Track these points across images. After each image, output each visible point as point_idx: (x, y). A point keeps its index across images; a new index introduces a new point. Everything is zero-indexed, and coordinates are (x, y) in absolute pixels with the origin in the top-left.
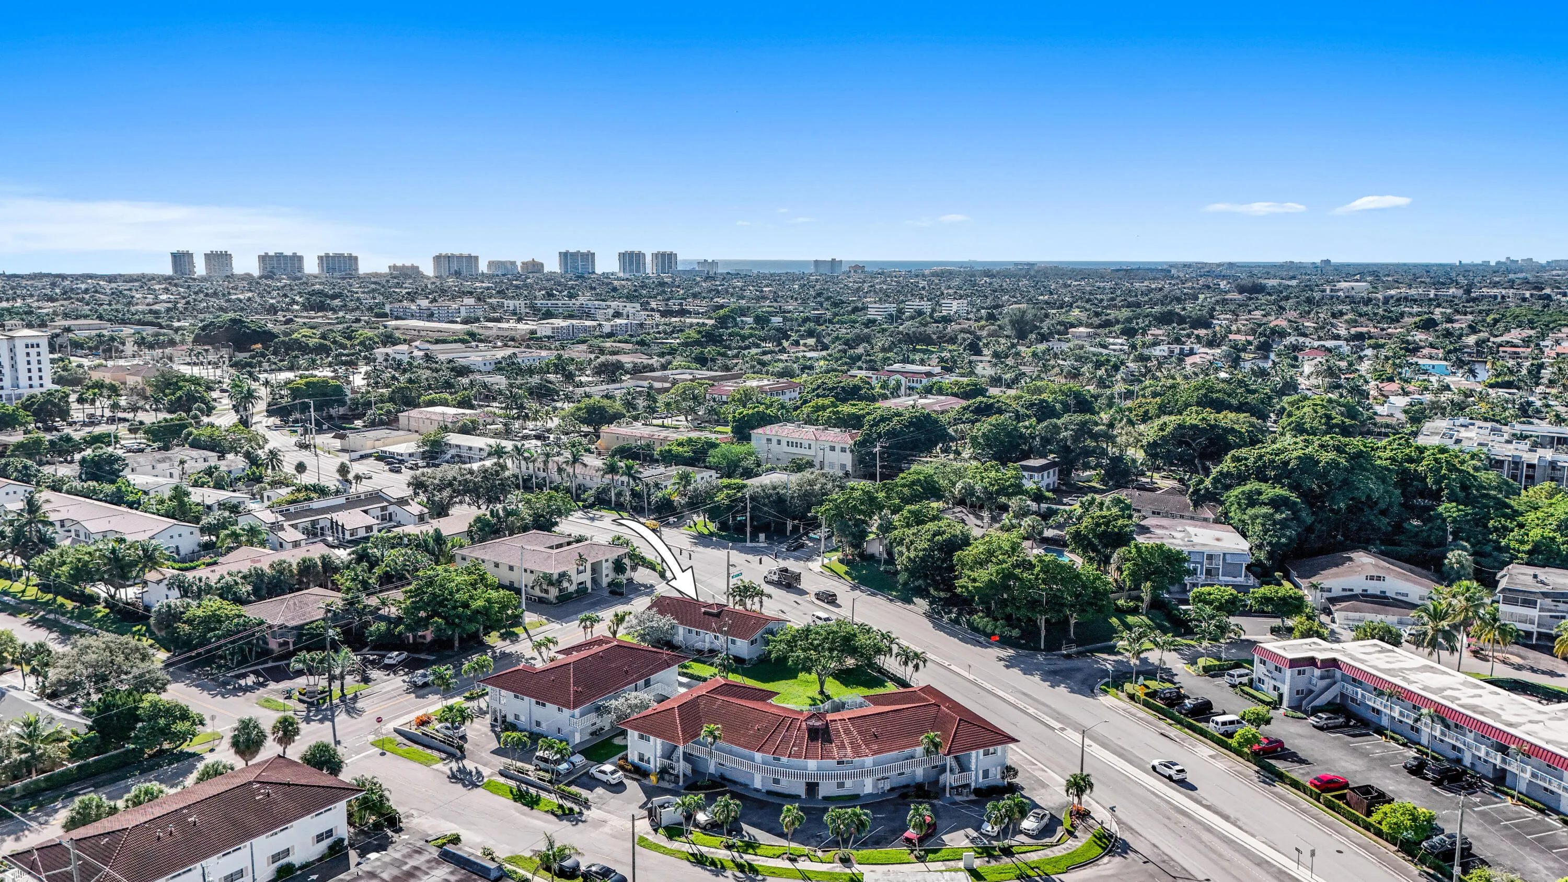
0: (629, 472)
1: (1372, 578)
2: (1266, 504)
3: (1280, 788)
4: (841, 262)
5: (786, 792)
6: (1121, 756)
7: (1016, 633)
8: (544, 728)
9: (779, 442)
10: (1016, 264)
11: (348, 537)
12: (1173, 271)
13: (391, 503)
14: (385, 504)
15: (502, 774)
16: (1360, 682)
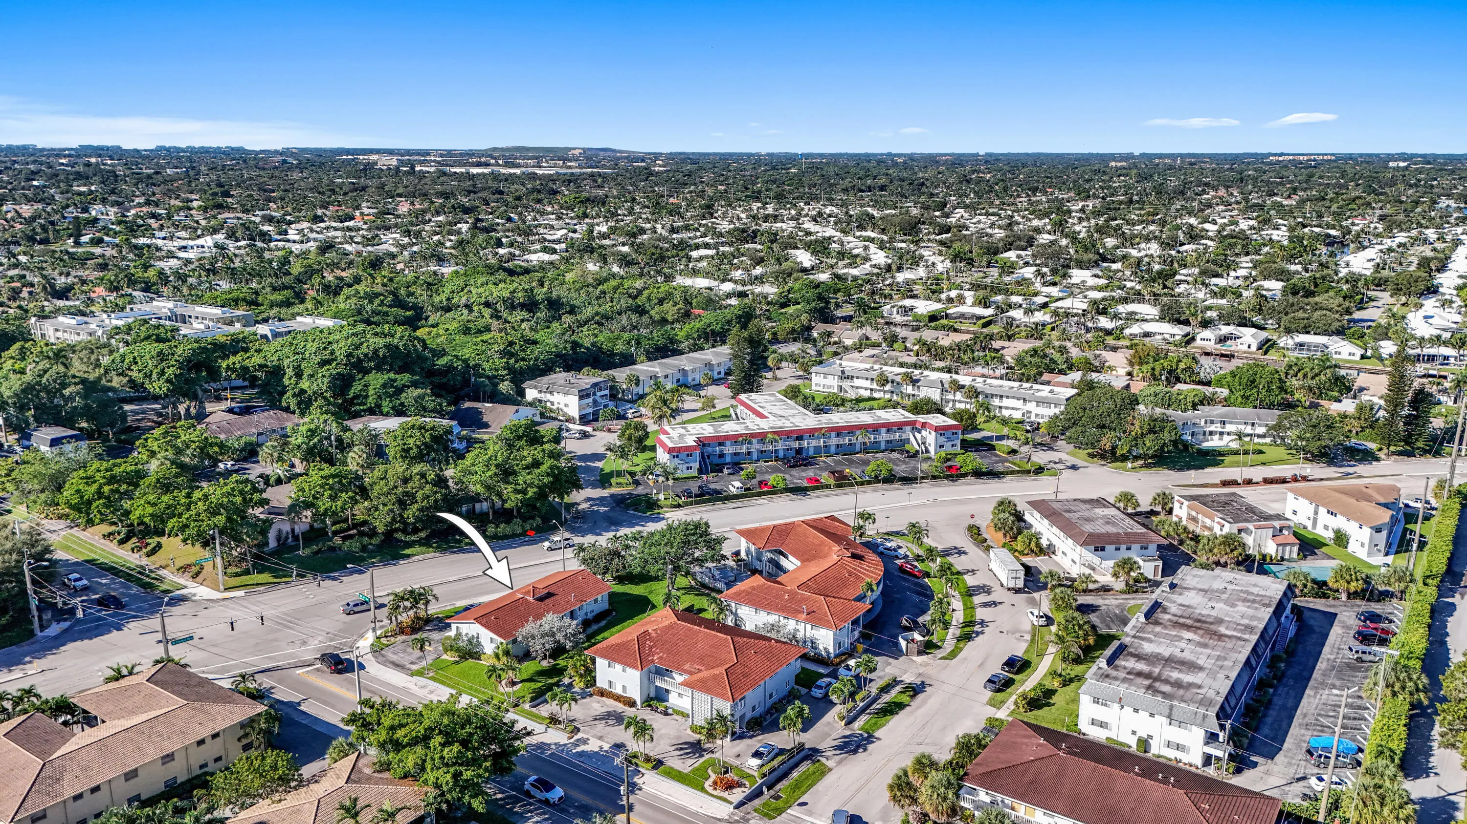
15: (847, 724)
16: (709, 445)
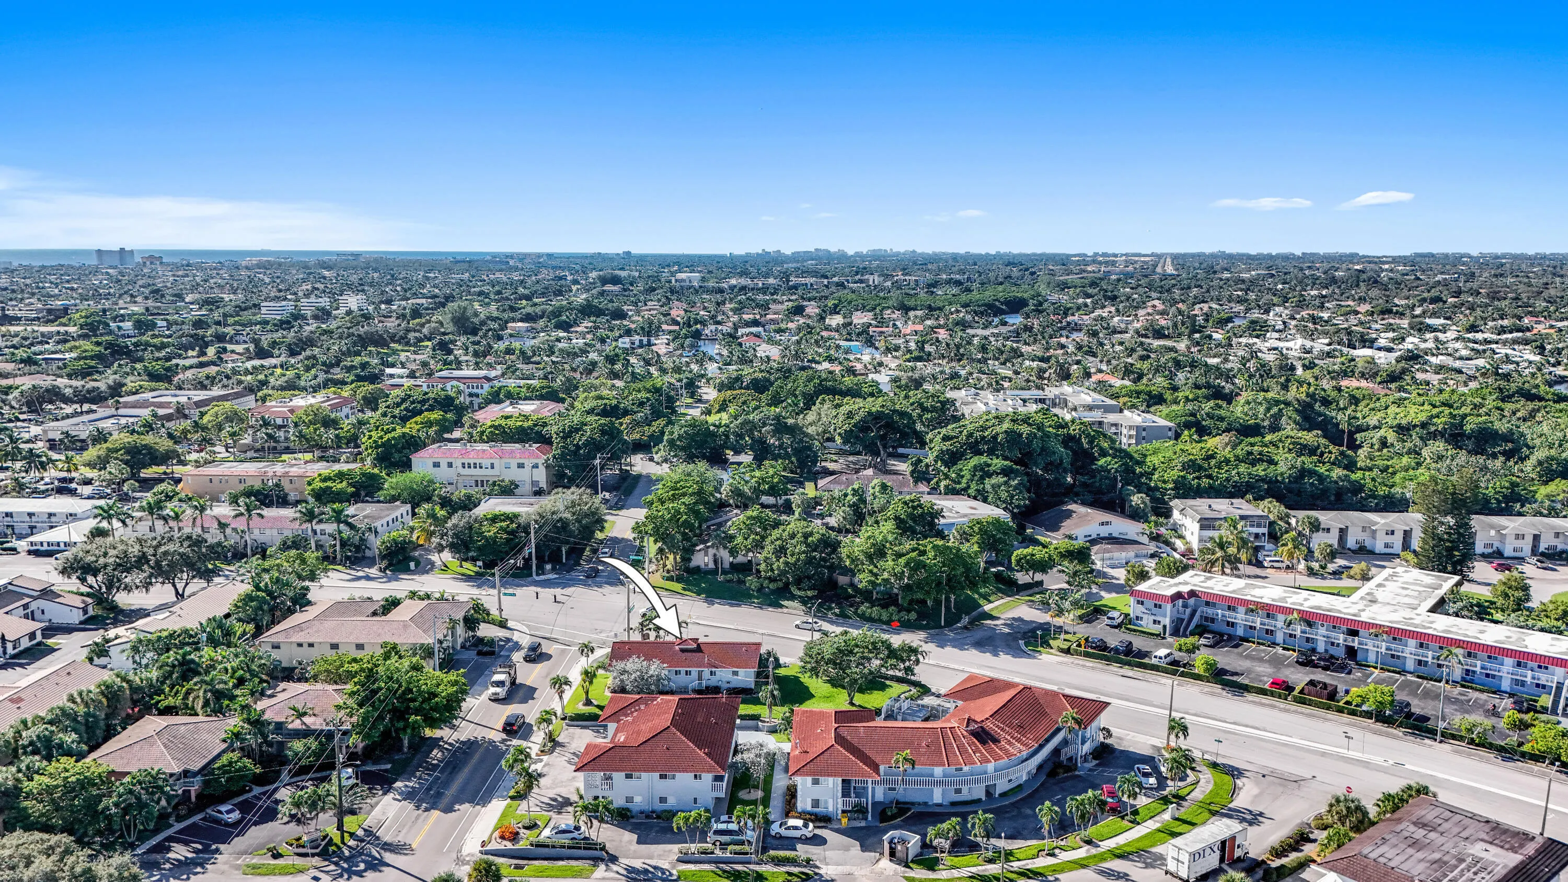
0: (339, 517)
1: (1103, 524)
2: (998, 474)
3: (1250, 697)
4: (132, 251)
5: (969, 798)
6: (1127, 700)
7: (913, 616)
8: (672, 802)
9: (450, 465)
10: (338, 254)
11: (10, 650)
12: (511, 263)
13: (35, 598)
14: (27, 600)
15: (680, 860)
16: (1214, 605)
